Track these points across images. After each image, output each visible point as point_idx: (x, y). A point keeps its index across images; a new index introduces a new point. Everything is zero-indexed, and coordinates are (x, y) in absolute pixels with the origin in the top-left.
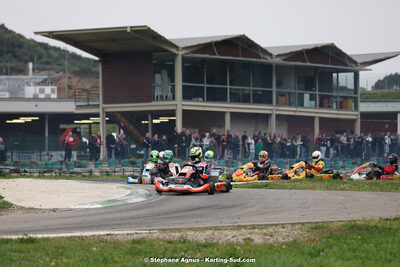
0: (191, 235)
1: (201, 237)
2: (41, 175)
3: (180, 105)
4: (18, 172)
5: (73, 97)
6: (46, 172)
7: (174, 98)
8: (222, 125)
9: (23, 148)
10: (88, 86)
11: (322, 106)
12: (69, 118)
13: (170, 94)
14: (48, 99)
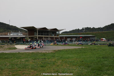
0: (39, 52)
1: (40, 52)
2: (21, 45)
3: (38, 36)
4: (18, 44)
5: (25, 35)
6: (21, 44)
8: (43, 38)
9: (18, 41)
10: (26, 34)
11: (55, 36)
12: (24, 38)
13: (36, 35)
14: (22, 35)
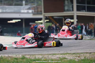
7: (73, 10)
8: (94, 21)
13: (71, 9)
